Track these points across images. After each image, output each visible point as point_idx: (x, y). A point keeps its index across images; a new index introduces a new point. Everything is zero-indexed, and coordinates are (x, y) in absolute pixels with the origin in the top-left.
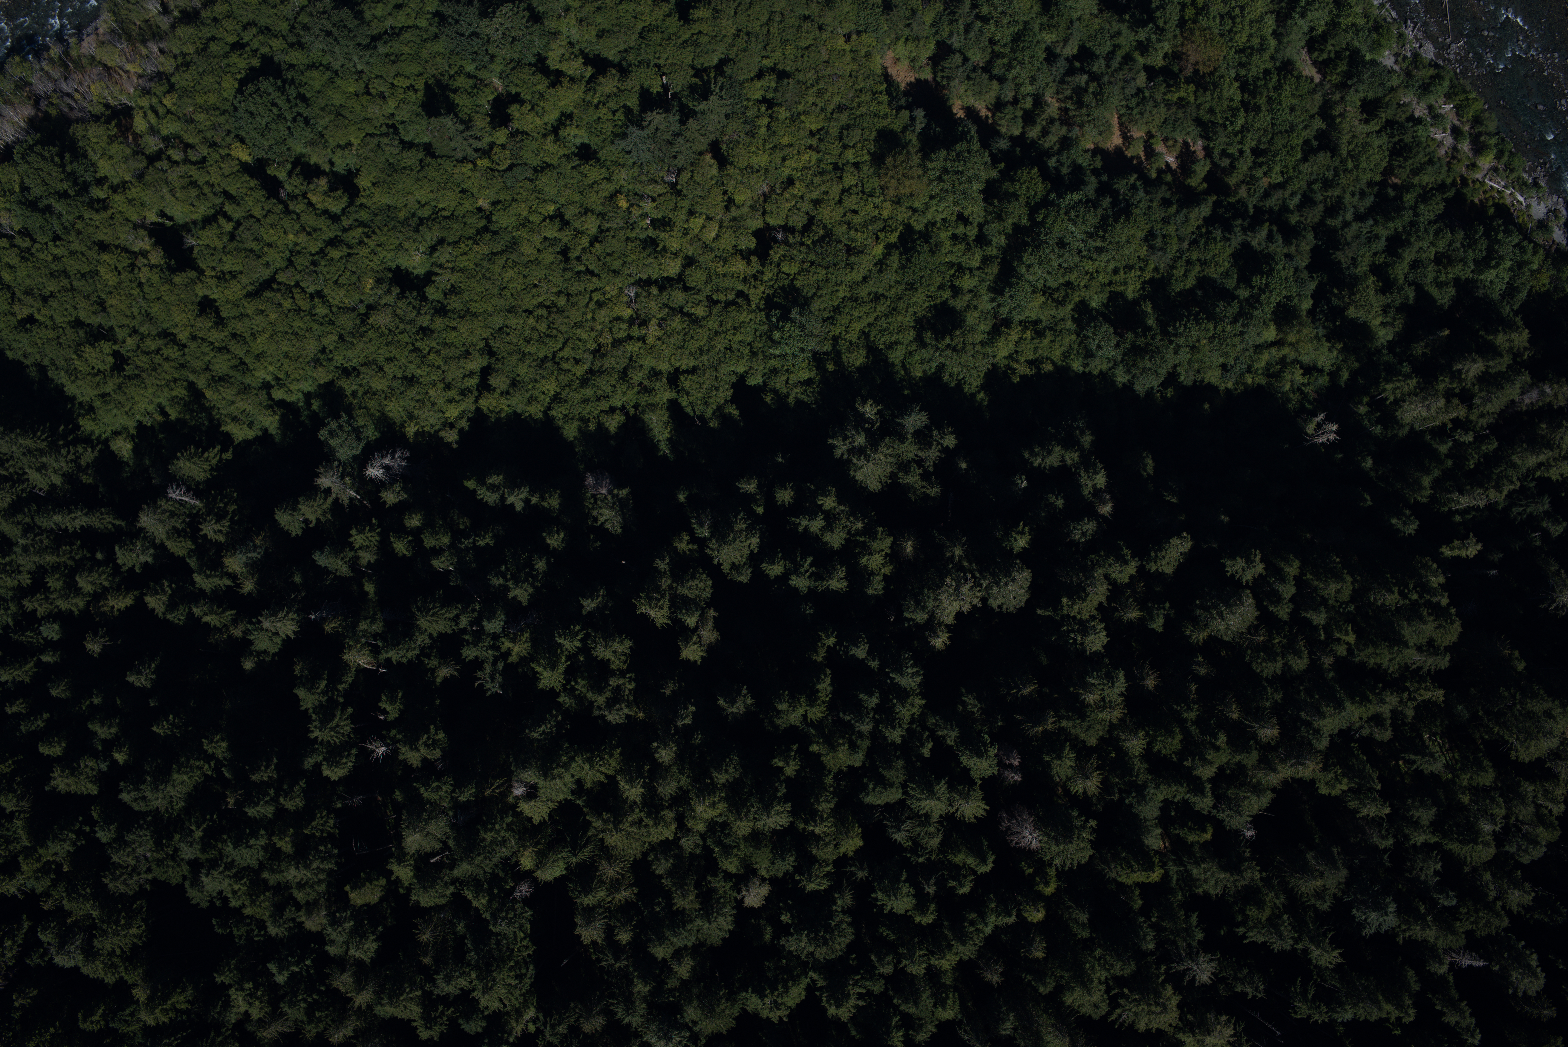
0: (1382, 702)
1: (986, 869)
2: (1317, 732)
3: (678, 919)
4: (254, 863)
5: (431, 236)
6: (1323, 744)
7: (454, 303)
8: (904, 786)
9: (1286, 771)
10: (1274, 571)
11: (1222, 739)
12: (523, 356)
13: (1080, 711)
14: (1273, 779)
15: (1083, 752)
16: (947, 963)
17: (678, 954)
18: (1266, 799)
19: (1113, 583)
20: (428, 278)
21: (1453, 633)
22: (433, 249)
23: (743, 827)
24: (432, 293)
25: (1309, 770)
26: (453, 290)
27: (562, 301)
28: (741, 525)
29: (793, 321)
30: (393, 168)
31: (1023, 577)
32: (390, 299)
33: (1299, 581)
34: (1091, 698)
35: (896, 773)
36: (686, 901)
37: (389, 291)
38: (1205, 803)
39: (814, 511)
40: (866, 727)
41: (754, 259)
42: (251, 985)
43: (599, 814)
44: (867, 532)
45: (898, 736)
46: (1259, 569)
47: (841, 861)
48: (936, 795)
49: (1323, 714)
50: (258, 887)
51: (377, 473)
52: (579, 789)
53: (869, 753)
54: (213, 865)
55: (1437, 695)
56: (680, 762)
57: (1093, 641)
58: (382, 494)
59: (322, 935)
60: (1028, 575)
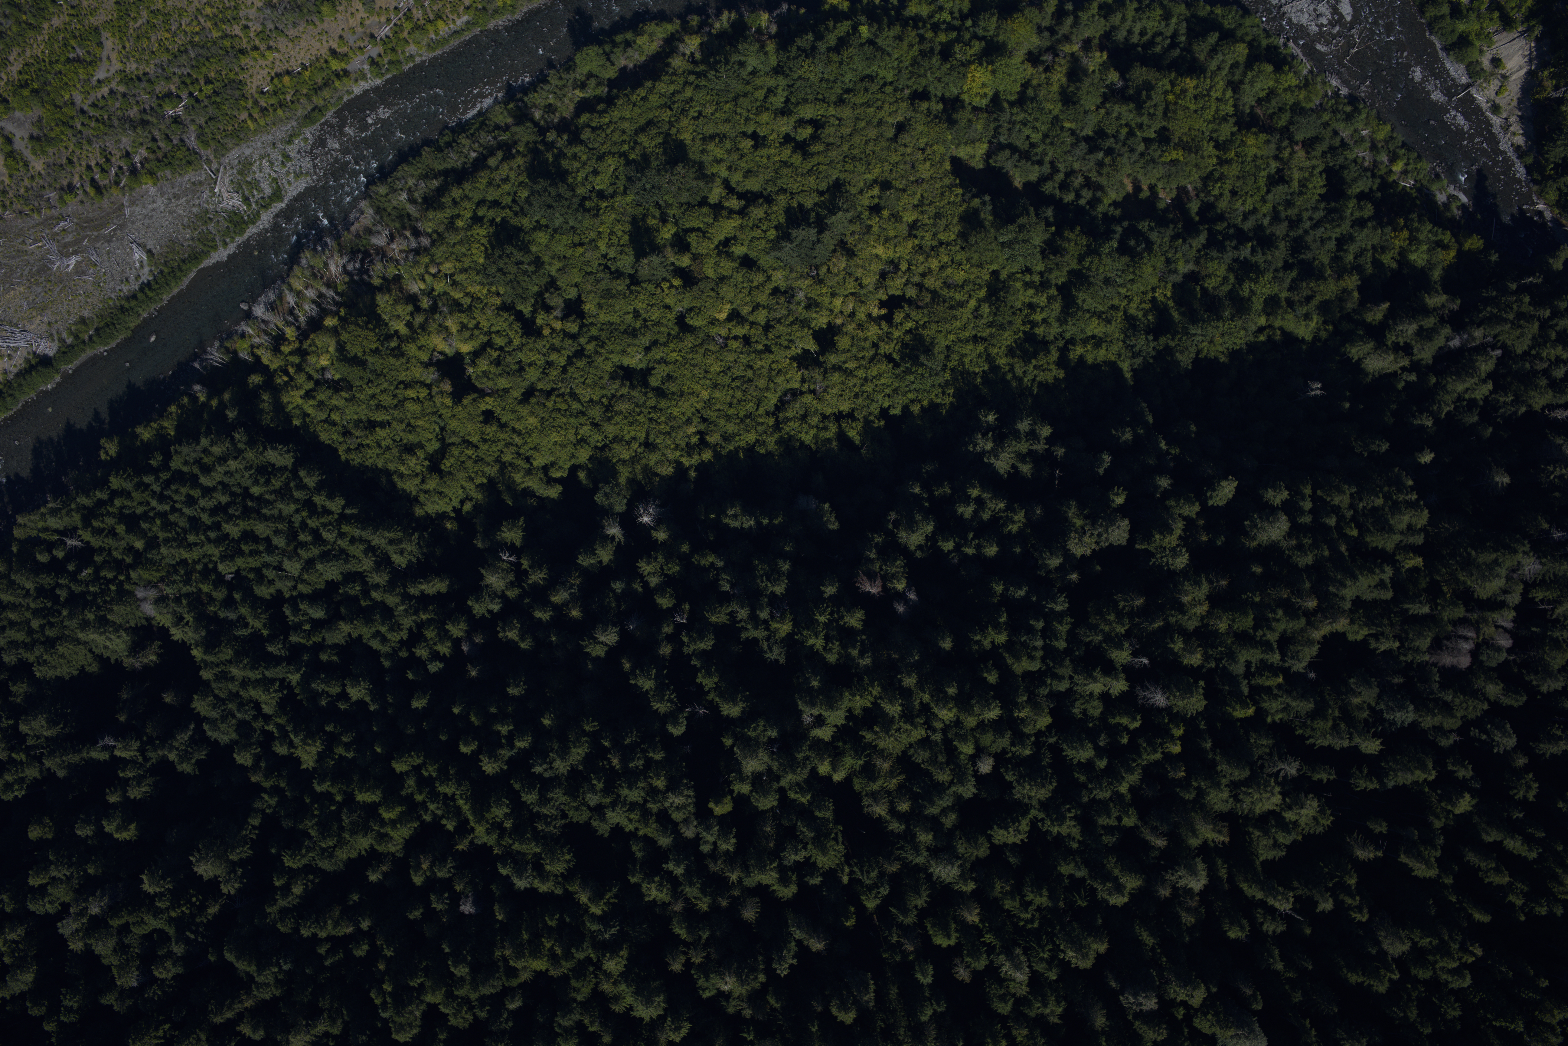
0: (1383, 571)
1: (1137, 724)
2: (1343, 598)
3: (940, 788)
4: (640, 800)
5: (646, 340)
6: (1348, 605)
7: (672, 387)
8: (1071, 678)
9: (1325, 629)
10: (1295, 493)
11: (1280, 613)
12: (728, 418)
13: (1181, 608)
14: (1317, 635)
15: (1187, 636)
16: (1123, 789)
17: (944, 811)
18: (1315, 650)
19: (1185, 518)
20: (648, 371)
21: (1422, 518)
22: (647, 349)
23: (971, 722)
24: (654, 382)
25: (1341, 625)
26: (669, 377)
27: (750, 374)
28: (918, 517)
29: (922, 365)
30: (608, 294)
31: (1125, 524)
32: (625, 391)
33: (1314, 498)
34: (1186, 599)
35: (1066, 670)
36: (943, 776)
37: (623, 385)
38: (1275, 658)
39: (967, 500)
40: (1039, 643)
41: (883, 323)
42: (657, 879)
43: (870, 729)
44: (1008, 508)
45: (1061, 645)
46: (1285, 495)
47: (1039, 734)
48: (1095, 680)
49: (1345, 586)
50: (646, 814)
51: (646, 519)
52: (850, 715)
53: (1043, 659)
54: (613, 805)
55: (1418, 561)
56: (920, 685)
57: (1181, 561)
58: (654, 534)
59: (697, 839)
60: (1127, 522)
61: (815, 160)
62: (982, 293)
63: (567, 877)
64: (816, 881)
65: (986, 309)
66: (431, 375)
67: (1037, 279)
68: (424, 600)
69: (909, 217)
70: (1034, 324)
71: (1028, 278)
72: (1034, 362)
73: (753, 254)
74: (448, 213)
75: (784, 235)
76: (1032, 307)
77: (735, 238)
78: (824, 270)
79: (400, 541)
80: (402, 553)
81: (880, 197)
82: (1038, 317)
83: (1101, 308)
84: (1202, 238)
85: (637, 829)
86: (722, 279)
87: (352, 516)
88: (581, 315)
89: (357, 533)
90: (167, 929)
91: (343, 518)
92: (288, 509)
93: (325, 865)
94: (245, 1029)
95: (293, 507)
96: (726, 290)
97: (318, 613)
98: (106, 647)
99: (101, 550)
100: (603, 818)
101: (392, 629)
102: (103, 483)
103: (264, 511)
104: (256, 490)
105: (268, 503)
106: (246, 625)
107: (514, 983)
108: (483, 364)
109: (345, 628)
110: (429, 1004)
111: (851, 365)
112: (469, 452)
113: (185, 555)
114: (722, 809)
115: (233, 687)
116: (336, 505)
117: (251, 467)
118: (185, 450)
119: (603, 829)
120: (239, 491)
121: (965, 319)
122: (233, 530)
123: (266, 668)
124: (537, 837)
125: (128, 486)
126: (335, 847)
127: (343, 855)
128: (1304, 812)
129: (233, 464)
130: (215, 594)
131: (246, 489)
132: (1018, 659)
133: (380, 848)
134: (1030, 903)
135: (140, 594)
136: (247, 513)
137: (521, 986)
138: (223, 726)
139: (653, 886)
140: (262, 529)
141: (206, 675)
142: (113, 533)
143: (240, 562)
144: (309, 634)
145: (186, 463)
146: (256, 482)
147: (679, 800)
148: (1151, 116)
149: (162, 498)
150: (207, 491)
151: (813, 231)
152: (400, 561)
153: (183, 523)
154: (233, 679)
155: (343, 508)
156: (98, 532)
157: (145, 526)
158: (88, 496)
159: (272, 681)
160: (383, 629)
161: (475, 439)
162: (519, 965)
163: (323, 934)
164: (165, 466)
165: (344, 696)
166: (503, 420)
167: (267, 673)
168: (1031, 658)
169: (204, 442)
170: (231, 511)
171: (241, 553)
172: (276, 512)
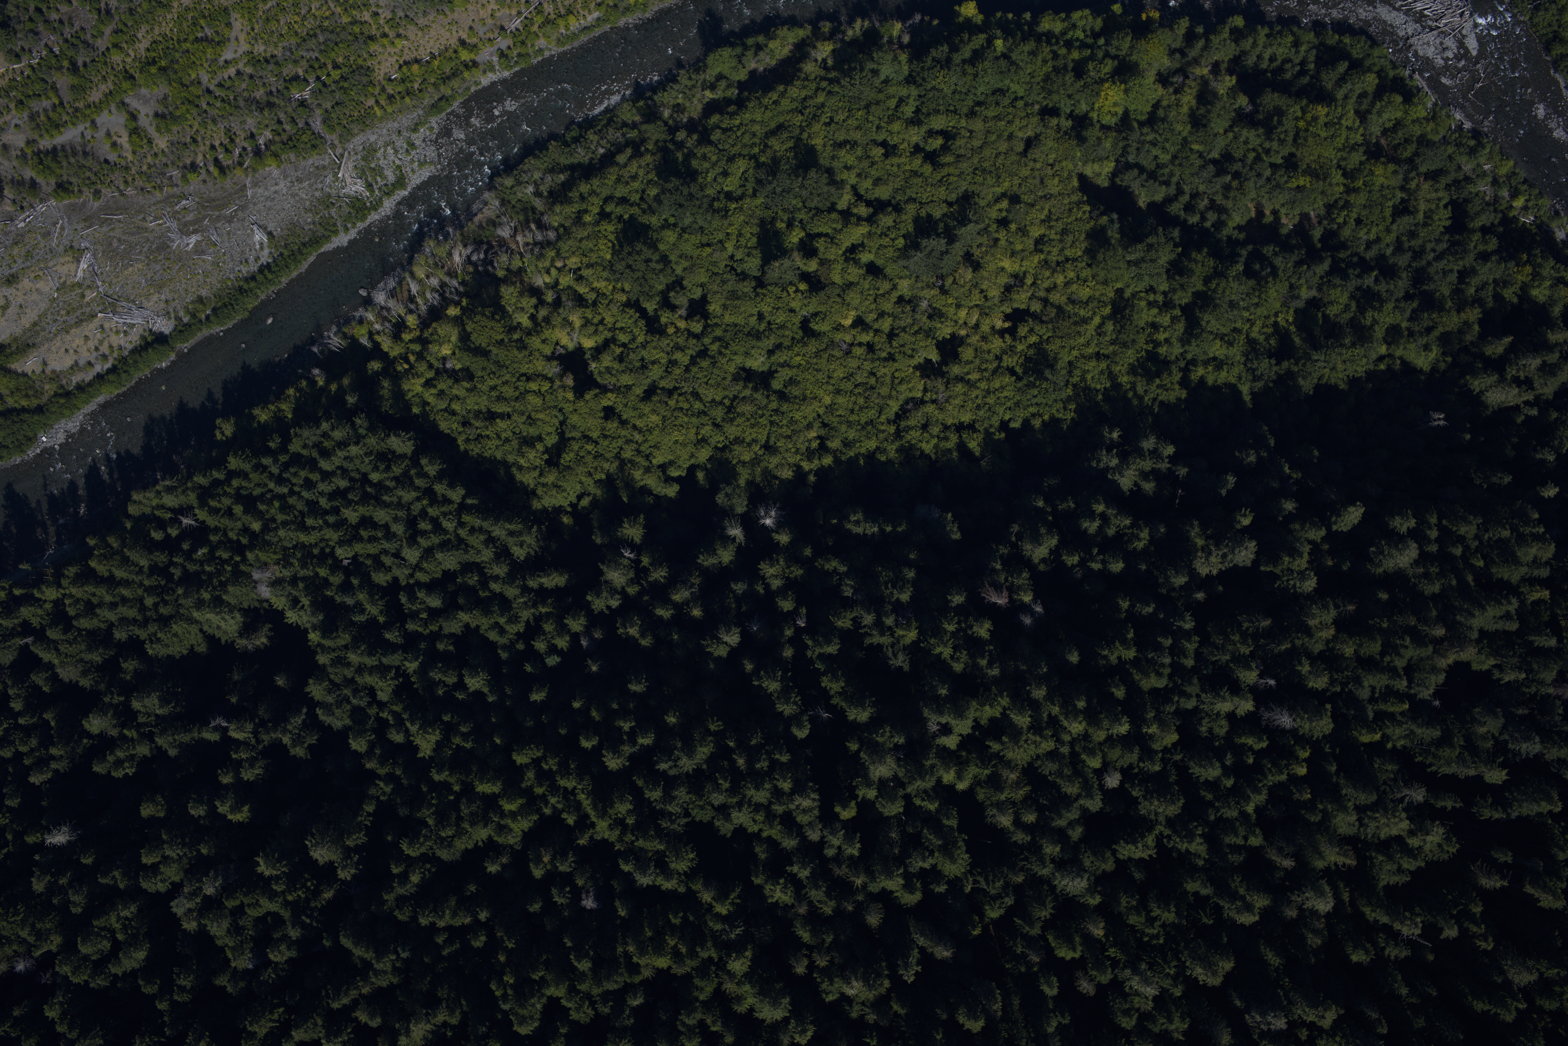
0: (1510, 603)
1: (1264, 745)
2: (1471, 628)
3: (1067, 801)
4: (765, 801)
5: (769, 343)
6: (1475, 635)
7: (795, 391)
8: (1198, 696)
9: (1452, 658)
10: (1422, 522)
11: (1408, 640)
12: (850, 424)
13: (1308, 632)
14: (1443, 663)
15: (1314, 659)
16: (1250, 809)
17: (1071, 824)
18: (1442, 678)
19: (1310, 542)
20: (770, 374)
21: (1549, 552)
22: (771, 353)
23: (1100, 736)
24: (776, 385)
25: (1468, 654)
26: (792, 381)
27: (872, 381)
28: (1043, 531)
29: (1047, 379)
30: (733, 295)
31: (1252, 545)
32: (747, 392)
33: (1440, 527)
34: (1312, 623)
35: (1193, 689)
36: (1071, 789)
37: (745, 387)
38: (1401, 684)
39: (1092, 515)
40: (1167, 660)
41: (1007, 336)
42: (782, 881)
43: (998, 739)
44: (1132, 526)
45: (1189, 663)
46: (1412, 523)
47: (1165, 750)
48: (1224, 699)
49: (1474, 616)
50: (770, 817)
51: (768, 522)
52: (977, 725)
53: (1170, 677)
54: (740, 805)
55: (1546, 594)
56: (1049, 697)
57: (1310, 584)
58: (776, 537)
59: (822, 843)
60: (1254, 543)
61: (945, 171)
62: (1107, 310)
63: (689, 876)
64: (942, 888)
65: (1110, 327)
66: (553, 369)
67: (1160, 298)
68: (542, 594)
69: (1036, 232)
70: (1157, 344)
71: (1151, 297)
72: (1158, 381)
73: (880, 262)
74: (576, 207)
75: (912, 244)
76: (1155, 326)
77: (862, 245)
78: (950, 280)
79: (520, 533)
80: (521, 545)
81: (1008, 211)
82: (1161, 336)
83: (1224, 330)
84: (1326, 266)
85: (760, 830)
86: (850, 285)
87: (472, 506)
88: (705, 315)
89: (477, 522)
90: (282, 912)
91: (463, 507)
92: (408, 496)
93: (444, 854)
94: (362, 1017)
95: (414, 494)
96: (853, 297)
97: (435, 602)
98: (219, 627)
99: (216, 529)
100: (727, 818)
101: (510, 621)
102: (221, 463)
103: (385, 498)
104: (375, 477)
105: (388, 489)
106: (363, 611)
107: (637, 979)
108: (607, 360)
109: (464, 617)
110: (550, 998)
111: (974, 376)
112: (589, 447)
113: (303, 538)
114: (847, 813)
115: (349, 673)
116: (456, 495)
117: (371, 453)
118: (306, 433)
119: (726, 828)
120: (357, 476)
121: (1088, 336)
122: (351, 515)
123: (384, 655)
124: (661, 834)
125: (247, 467)
126: (453, 837)
127: (461, 844)
128: (1429, 838)
129: (354, 450)
130: (332, 579)
131: (365, 475)
132: (1147, 675)
133: (500, 840)
134: (1155, 919)
135: (256, 576)
136: (365, 499)
137: (642, 982)
138: (338, 712)
139: (779, 887)
140: (381, 516)
141: (322, 659)
142: (229, 513)
143: (358, 548)
144: (426, 623)
145: (305, 446)
146: (376, 469)
147: (806, 803)
148: (1282, 142)
149: (280, 480)
150: (326, 476)
151: (943, 241)
152: (519, 553)
153: (301, 506)
154: (349, 664)
155: (464, 498)
156: (214, 511)
157: (262, 507)
158: (204, 476)
159: (388, 668)
160: (502, 621)
161: (595, 435)
162: (642, 962)
163: (441, 924)
164: (283, 449)
165: (461, 685)
166: (625, 417)
167: (385, 661)
168: (1159, 675)
169: (325, 426)
170: (350, 496)
171: (361, 539)
172: (395, 499)
